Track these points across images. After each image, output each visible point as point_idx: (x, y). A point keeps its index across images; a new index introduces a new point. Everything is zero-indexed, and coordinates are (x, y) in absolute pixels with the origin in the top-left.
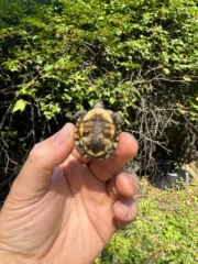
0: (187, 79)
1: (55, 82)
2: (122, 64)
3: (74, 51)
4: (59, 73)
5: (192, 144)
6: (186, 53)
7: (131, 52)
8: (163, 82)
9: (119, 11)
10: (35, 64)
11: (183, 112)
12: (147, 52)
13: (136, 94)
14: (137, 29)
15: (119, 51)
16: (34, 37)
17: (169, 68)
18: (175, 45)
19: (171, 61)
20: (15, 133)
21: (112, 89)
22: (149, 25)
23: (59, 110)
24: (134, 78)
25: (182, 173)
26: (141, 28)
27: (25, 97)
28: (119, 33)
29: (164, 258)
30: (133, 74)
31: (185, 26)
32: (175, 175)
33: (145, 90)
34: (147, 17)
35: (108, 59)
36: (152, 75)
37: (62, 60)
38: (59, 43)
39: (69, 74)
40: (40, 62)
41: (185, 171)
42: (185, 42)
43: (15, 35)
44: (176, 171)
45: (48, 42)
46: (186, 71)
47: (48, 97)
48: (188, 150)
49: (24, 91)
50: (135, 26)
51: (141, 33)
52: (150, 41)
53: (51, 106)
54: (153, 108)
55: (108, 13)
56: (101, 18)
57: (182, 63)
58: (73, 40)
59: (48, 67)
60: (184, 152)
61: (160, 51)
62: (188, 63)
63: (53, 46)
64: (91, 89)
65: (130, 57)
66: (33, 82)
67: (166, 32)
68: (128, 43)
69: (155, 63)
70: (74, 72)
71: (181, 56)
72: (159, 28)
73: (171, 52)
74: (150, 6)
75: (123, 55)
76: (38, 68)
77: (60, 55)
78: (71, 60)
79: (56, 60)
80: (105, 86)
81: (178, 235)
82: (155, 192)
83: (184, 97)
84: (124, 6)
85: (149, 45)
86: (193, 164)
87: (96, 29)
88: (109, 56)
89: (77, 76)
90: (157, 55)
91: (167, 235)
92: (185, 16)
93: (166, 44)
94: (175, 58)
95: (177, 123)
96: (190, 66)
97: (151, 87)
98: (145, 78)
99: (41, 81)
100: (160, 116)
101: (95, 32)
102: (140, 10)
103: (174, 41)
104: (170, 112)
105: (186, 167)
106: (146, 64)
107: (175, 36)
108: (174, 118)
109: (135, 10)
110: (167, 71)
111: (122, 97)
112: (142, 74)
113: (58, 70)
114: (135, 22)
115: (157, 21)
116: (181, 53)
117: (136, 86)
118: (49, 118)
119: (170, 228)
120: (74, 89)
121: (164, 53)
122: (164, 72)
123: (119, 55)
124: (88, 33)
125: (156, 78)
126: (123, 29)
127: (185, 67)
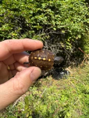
0: (63, 32)
1: (1, 37)
2: (34, 27)
3: (10, 21)
4: (3, 33)
5: (68, 59)
6: (62, 21)
7: (38, 21)
8: (54, 34)
9: (31, 3)
11: (63, 46)
12: (45, 21)
13: (42, 40)
15: (32, 21)
17: (56, 28)
18: (57, 17)
19: (56, 25)
22: (45, 9)
24: (41, 33)
25: (65, 72)
26: (41, 10)
28: (32, 12)
29: (61, 110)
30: (40, 31)
31: (60, 9)
32: (63, 73)
33: (46, 38)
34: (44, 5)
35: (28, 25)
36: (49, 31)
37: (4, 26)
39: (9, 33)
41: (67, 71)
42: (61, 16)
44: (63, 71)
46: (63, 29)
48: (67, 62)
50: (39, 9)
51: (42, 12)
52: (46, 15)
54: (51, 46)
56: (22, 6)
57: (61, 25)
58: (9, 16)
60: (66, 63)
61: (51, 20)
62: (63, 25)
65: (38, 24)
67: (53, 12)
68: (36, 17)
69: (49, 26)
70: (11, 32)
71: (60, 22)
72: (50, 10)
73: (56, 20)
74: (45, 0)
75: (35, 23)
77: (3, 24)
80: (27, 37)
81: (66, 98)
82: (56, 82)
83: (63, 39)
85: (46, 17)
86: (70, 67)
88: (28, 23)
89: (13, 34)
90: (50, 22)
91: (62, 100)
92: (60, 5)
93: (53, 17)
94: (58, 23)
95: (61, 51)
96: (64, 26)
97: (49, 37)
98: (45, 32)
100: (54, 49)
101: (20, 12)
102: (40, 2)
103: (56, 16)
104: (58, 47)
105: (67, 69)
106: (45, 26)
107: (57, 14)
108: (60, 49)
109: (38, 2)
112: (44, 31)
114: (38, 7)
115: (48, 7)
117: (42, 36)
119: (63, 96)
121: (53, 21)
122: (53, 30)
123: (32, 23)
124: (16, 13)
125: (51, 32)
126: (33, 11)
127: (62, 26)
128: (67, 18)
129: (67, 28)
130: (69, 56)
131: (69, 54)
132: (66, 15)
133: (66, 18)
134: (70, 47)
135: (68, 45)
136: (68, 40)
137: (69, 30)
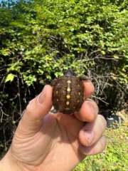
0: (116, 57)
1: (33, 62)
2: (75, 49)
3: (44, 42)
4: (35, 56)
5: (122, 98)
6: (115, 41)
7: (80, 41)
8: (101, 59)
9: (72, 16)
10: (19, 51)
11: (115, 78)
12: (90, 41)
13: (84, 68)
14: (84, 27)
15: (72, 41)
16: (19, 34)
17: (105, 51)
18: (108, 36)
19: (105, 46)
20: (7, 95)
21: (69, 65)
22: (91, 24)
23: (35, 80)
24: (83, 58)
25: (116, 118)
26: (86, 26)
27: (13, 72)
28: (72, 30)
30: (82, 55)
31: (113, 24)
32: (112, 119)
33: (90, 65)
34: (89, 20)
35: (66, 46)
36: (94, 55)
37: (36, 48)
38: (35, 37)
39: (41, 56)
40: (23, 50)
41: (118, 116)
42: (114, 34)
43: (6, 33)
44: (113, 116)
45: (27, 37)
46: (116, 52)
47: (28, 71)
48: (120, 102)
49: (12, 68)
50: (82, 25)
51: (86, 29)
52: (92, 34)
53: (30, 77)
54: (96, 76)
55: (65, 17)
56: (61, 21)
57: (113, 47)
58: (44, 35)
59: (28, 53)
60: (117, 103)
61: (99, 40)
62: (116, 47)
63: (31, 39)
64: (55, 66)
65: (80, 45)
66: (18, 62)
67: (102, 28)
68: (78, 36)
69: (95, 48)
70: (45, 55)
71: (112, 43)
72: (98, 26)
73: (105, 40)
74: (91, 13)
76: (21, 53)
77: (35, 44)
78: (42, 47)
79: (33, 48)
80: (64, 63)
81: (115, 159)
83: (115, 68)
84: (75, 13)
85: (92, 36)
86: (123, 111)
87: (58, 28)
88: (67, 44)
89: (47, 58)
90: (97, 43)
91: (109, 160)
92: (113, 18)
93: (102, 36)
94: (108, 44)
95: (111, 85)
96: (117, 49)
97: (94, 63)
98: (89, 57)
99: (23, 61)
100: (100, 81)
101: (57, 30)
102: (85, 15)
103: (107, 34)
104: (106, 78)
105: (119, 113)
106: (90, 48)
107: (107, 31)
108: (110, 82)
109: (82, 15)
110: (104, 53)
111: (76, 70)
112: (88, 55)
113: (34, 54)
114: (82, 23)
115: (96, 22)
116: (111, 41)
117: (85, 63)
118: (29, 85)
119: (110, 154)
120: (45, 66)
121: (101, 41)
122: (101, 53)
123: (72, 44)
124: (52, 30)
125: (97, 57)
126: (75, 27)
127: (114, 49)
128: (124, 37)
129: (123, 52)
130: (123, 94)
131: (123, 90)
132: (122, 33)
133: (121, 38)
134: (125, 80)
135: (122, 77)
136: (123, 70)
137: (124, 55)
